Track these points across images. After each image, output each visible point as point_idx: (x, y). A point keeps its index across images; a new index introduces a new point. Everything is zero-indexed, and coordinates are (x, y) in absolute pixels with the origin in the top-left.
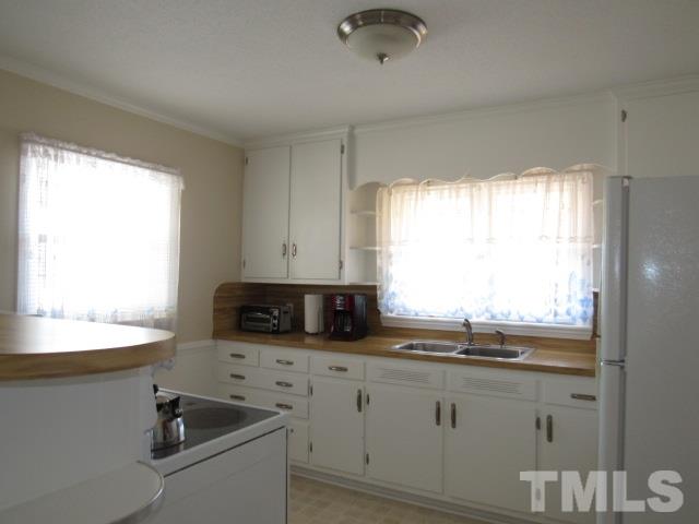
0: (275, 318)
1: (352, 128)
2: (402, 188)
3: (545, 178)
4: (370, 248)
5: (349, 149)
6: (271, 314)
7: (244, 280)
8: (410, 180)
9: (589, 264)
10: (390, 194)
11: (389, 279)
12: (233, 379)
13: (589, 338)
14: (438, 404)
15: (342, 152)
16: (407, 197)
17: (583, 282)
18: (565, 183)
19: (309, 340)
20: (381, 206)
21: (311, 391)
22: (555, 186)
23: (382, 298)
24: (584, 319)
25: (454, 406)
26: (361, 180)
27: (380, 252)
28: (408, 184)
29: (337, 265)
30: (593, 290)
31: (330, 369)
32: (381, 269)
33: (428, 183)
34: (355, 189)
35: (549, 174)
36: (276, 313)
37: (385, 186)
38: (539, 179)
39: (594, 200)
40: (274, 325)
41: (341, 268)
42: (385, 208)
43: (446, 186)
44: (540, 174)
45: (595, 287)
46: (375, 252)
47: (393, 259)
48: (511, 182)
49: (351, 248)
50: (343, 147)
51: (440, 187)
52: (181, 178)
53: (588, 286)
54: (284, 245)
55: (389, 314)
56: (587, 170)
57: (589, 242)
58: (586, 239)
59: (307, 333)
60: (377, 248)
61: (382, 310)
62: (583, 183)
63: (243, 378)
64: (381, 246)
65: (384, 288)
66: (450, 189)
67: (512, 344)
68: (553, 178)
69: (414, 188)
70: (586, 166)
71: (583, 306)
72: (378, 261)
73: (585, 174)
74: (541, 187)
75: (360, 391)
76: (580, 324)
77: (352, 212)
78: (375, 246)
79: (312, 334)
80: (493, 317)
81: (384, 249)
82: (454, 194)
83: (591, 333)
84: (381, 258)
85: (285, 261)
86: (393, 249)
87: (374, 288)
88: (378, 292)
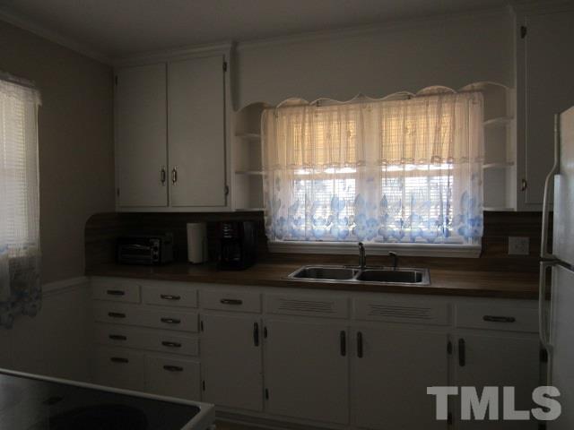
0: (156, 249)
1: (235, 44)
2: (288, 110)
3: (436, 99)
4: (256, 173)
5: (232, 66)
6: (152, 244)
7: (118, 210)
8: (297, 101)
9: (480, 184)
10: (277, 117)
11: (278, 204)
12: (112, 318)
13: (477, 256)
14: (343, 333)
15: (225, 69)
16: (294, 119)
17: (474, 201)
18: (457, 104)
19: (193, 272)
20: (266, 128)
21: (201, 326)
22: (446, 108)
23: (269, 223)
24: (475, 238)
25: (360, 335)
26: (245, 102)
27: (266, 177)
28: (294, 106)
29: (223, 192)
30: (484, 209)
31: (222, 302)
32: (267, 194)
33: (318, 104)
34: (240, 110)
35: (441, 94)
36: (157, 244)
37: (269, 108)
38: (431, 99)
39: (485, 121)
40: (155, 257)
41: (227, 193)
42: (270, 131)
43: (336, 108)
44: (431, 94)
45: (485, 206)
46: (261, 176)
47: (281, 183)
48: (402, 103)
49: (237, 173)
50: (225, 64)
51: (328, 108)
52: (36, 93)
53: (479, 205)
54: (163, 171)
55: (277, 240)
56: (478, 91)
57: (479, 162)
58: (477, 160)
59: (191, 263)
60: (263, 173)
61: (270, 236)
62: (474, 103)
63: (122, 316)
64: (267, 169)
65: (272, 213)
66: (339, 111)
67: (404, 265)
68: (445, 99)
69: (301, 110)
70: (476, 85)
71: (473, 225)
72: (265, 186)
73: (476, 94)
74: (432, 109)
75: (256, 325)
76: (469, 243)
77: (237, 134)
78: (261, 170)
79: (196, 264)
80: (386, 239)
81: (270, 174)
82: (343, 117)
83: (480, 252)
84: (268, 183)
85: (165, 188)
86: (279, 173)
87: (261, 214)
88: (266, 218)
